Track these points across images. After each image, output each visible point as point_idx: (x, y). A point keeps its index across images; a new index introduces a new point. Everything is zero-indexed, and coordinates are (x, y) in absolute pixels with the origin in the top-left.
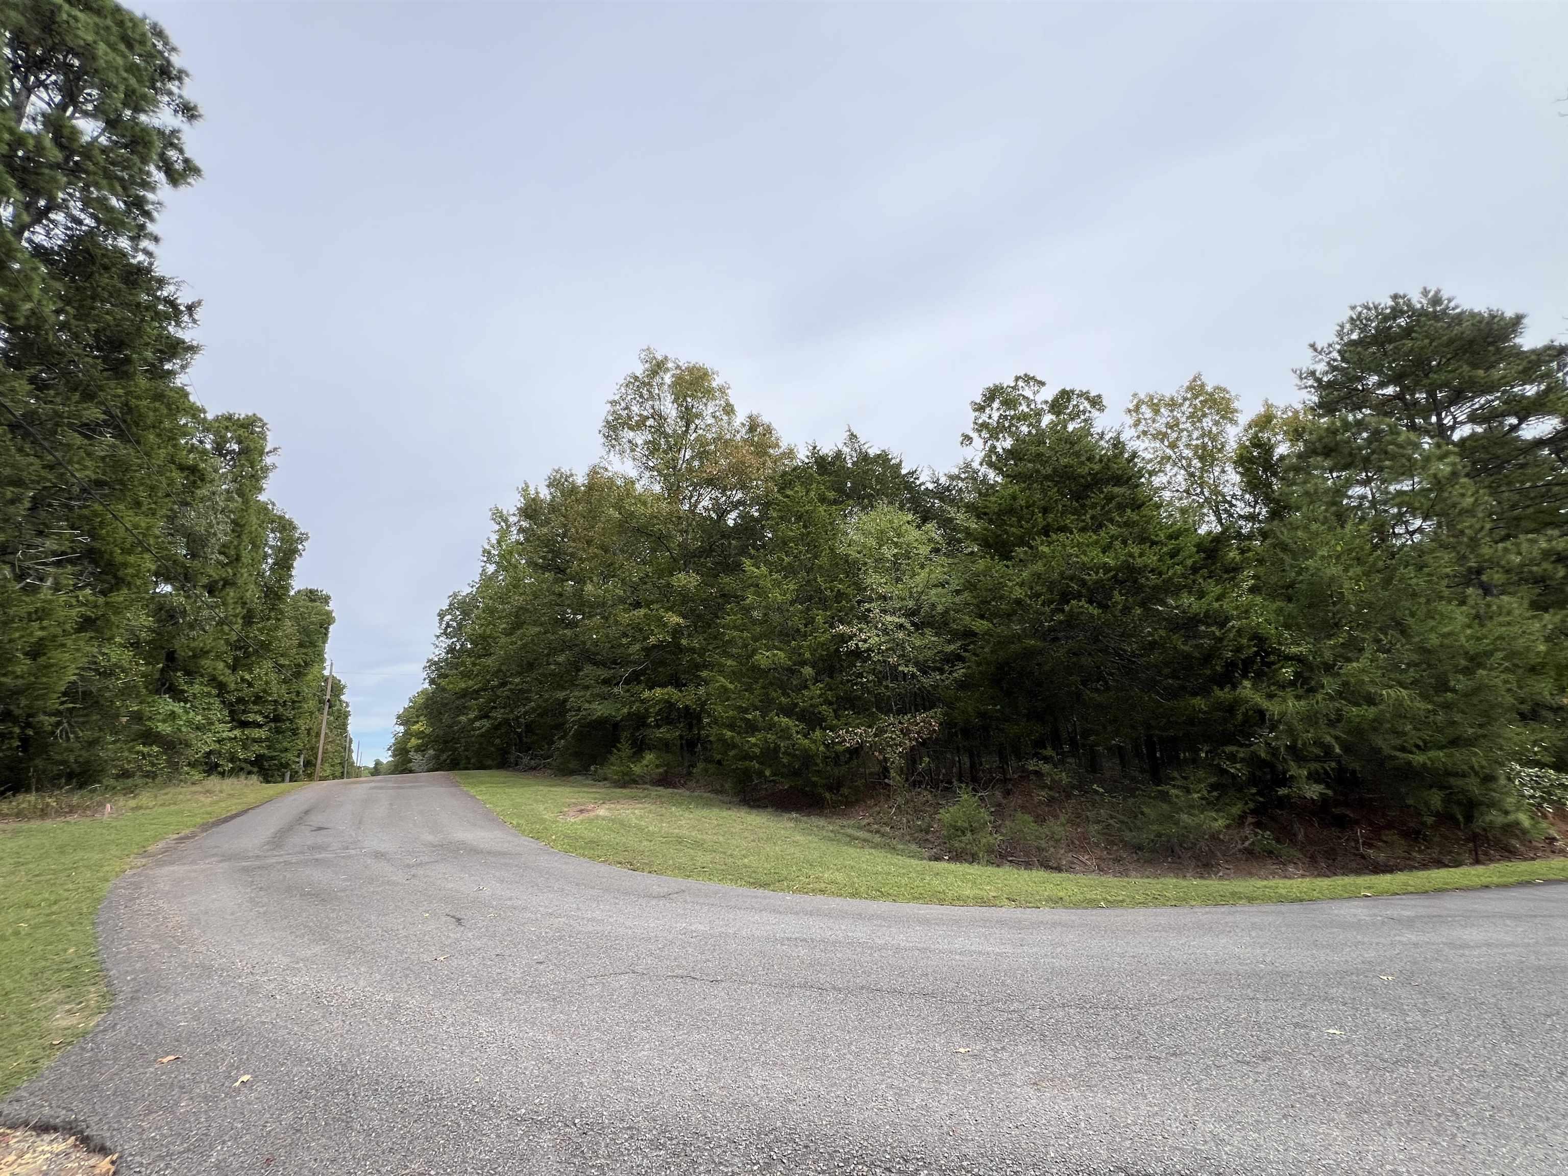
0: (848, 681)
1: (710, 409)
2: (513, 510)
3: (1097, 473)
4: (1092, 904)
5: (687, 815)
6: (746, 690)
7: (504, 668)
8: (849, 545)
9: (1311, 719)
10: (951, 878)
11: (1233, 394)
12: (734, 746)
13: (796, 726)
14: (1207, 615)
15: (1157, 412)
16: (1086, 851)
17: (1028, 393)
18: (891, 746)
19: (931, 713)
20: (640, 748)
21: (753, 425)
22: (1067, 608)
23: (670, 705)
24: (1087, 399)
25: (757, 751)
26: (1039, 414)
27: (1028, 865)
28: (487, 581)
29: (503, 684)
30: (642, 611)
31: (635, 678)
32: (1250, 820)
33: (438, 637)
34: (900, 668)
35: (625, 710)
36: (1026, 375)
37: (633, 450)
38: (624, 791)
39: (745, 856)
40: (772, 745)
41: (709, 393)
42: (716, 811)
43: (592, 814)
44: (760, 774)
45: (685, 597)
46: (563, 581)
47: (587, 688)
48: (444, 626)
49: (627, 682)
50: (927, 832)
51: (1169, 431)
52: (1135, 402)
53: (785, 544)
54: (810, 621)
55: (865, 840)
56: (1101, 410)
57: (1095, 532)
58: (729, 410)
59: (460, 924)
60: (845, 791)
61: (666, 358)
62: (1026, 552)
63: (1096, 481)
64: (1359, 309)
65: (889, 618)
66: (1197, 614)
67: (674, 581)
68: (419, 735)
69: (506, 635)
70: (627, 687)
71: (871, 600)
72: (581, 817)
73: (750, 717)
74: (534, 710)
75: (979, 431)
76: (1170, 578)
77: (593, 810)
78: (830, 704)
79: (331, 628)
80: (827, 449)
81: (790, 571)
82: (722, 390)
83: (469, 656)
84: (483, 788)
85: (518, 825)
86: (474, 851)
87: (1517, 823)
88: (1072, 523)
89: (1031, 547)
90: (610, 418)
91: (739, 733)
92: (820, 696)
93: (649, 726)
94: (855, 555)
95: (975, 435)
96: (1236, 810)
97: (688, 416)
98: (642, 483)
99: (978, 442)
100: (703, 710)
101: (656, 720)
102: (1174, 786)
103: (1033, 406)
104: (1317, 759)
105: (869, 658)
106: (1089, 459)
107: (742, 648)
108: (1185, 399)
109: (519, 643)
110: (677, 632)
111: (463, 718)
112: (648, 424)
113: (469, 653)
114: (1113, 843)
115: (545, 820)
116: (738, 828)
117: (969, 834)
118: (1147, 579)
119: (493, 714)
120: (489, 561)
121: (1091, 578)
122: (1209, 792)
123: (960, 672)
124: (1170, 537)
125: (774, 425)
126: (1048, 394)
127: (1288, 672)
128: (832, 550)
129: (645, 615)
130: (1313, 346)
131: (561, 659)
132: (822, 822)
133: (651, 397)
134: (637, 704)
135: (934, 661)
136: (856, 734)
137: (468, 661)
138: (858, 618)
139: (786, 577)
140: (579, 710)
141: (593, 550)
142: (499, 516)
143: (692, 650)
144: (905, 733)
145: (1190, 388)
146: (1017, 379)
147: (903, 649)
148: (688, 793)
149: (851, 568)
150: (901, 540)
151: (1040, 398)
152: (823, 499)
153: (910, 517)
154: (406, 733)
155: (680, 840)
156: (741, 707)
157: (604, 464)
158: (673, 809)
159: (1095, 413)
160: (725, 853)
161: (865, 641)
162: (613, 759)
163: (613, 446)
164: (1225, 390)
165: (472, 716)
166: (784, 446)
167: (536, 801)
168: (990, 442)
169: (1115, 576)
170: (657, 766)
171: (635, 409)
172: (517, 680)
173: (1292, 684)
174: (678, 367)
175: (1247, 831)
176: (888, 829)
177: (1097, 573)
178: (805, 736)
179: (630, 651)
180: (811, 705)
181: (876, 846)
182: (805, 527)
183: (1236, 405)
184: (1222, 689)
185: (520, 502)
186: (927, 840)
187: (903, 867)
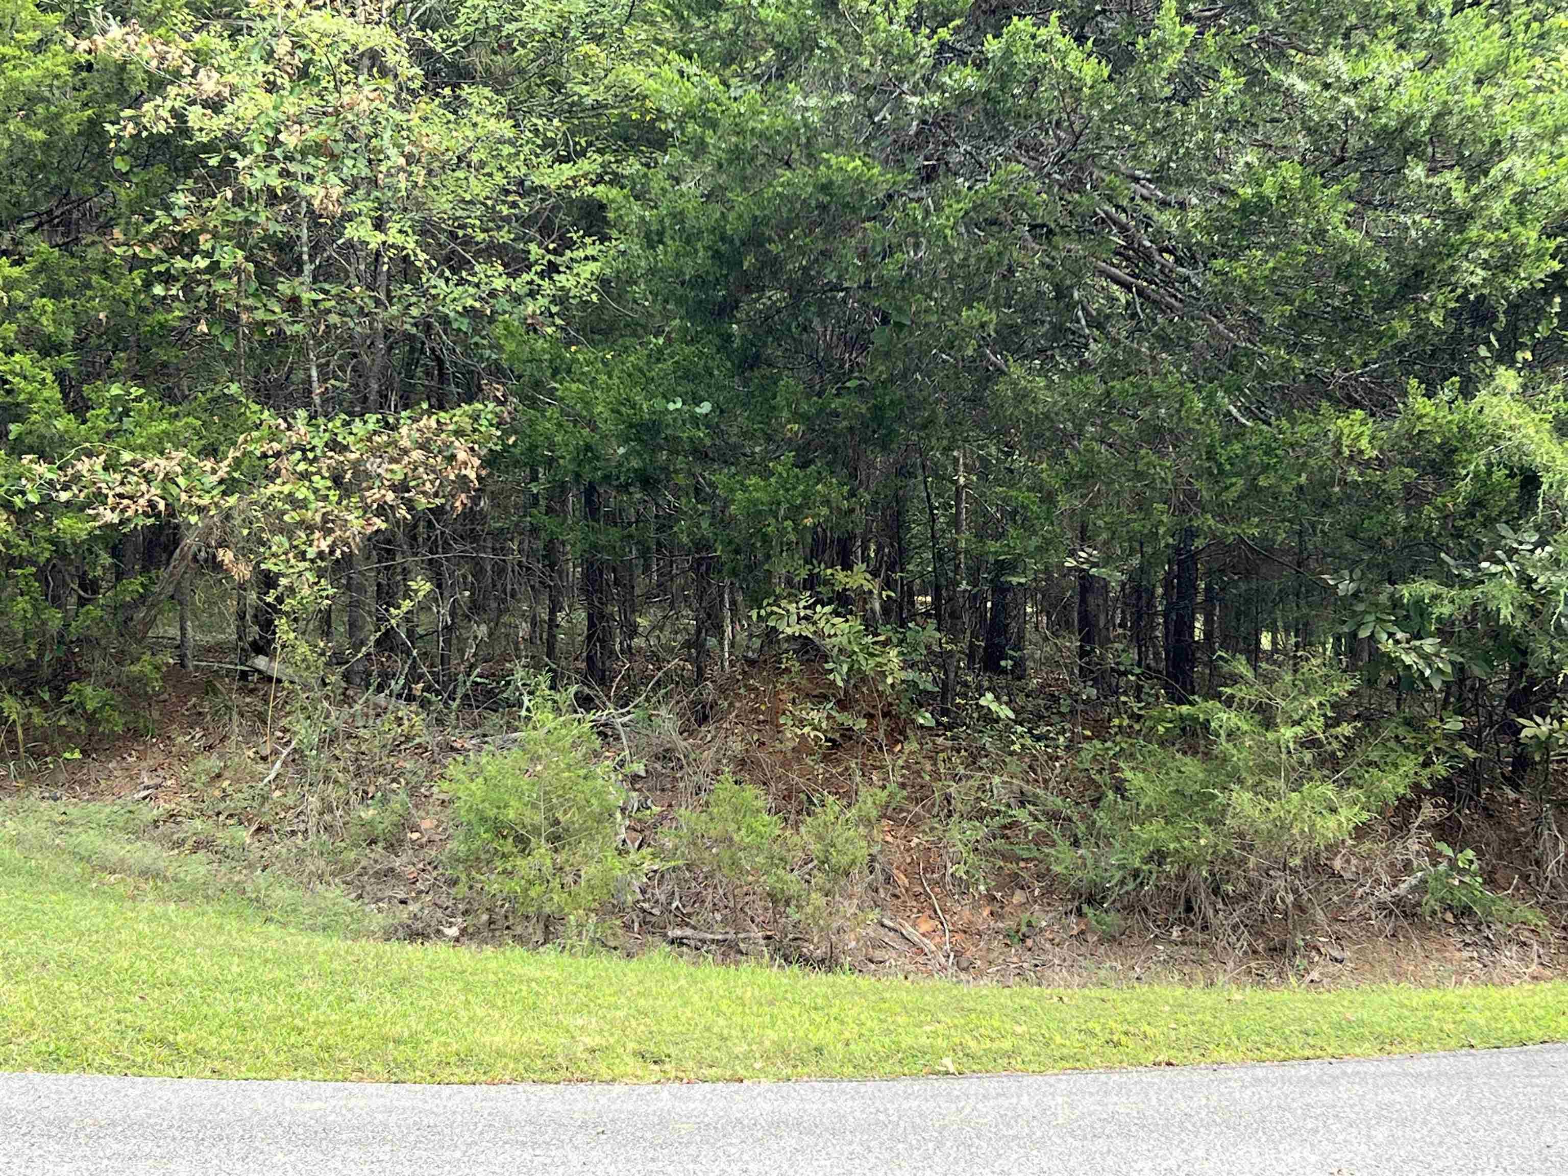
0: (134, 263)
4: (916, 1064)
14: (1439, 126)
16: (926, 908)
18: (288, 531)
19: (460, 416)
27: (730, 951)
32: (1428, 811)
34: (351, 232)
50: (392, 847)
60: (90, 695)
96: (1393, 781)
102: (1229, 702)
105: (227, 175)
114: (1015, 882)
117: (541, 850)
122: (1329, 723)
136: (147, 477)
138: (196, 7)
144: (350, 483)
161: (215, 106)
176: (245, 835)
181: (186, 894)
184: (1431, 392)
186: (390, 871)
187: (278, 963)
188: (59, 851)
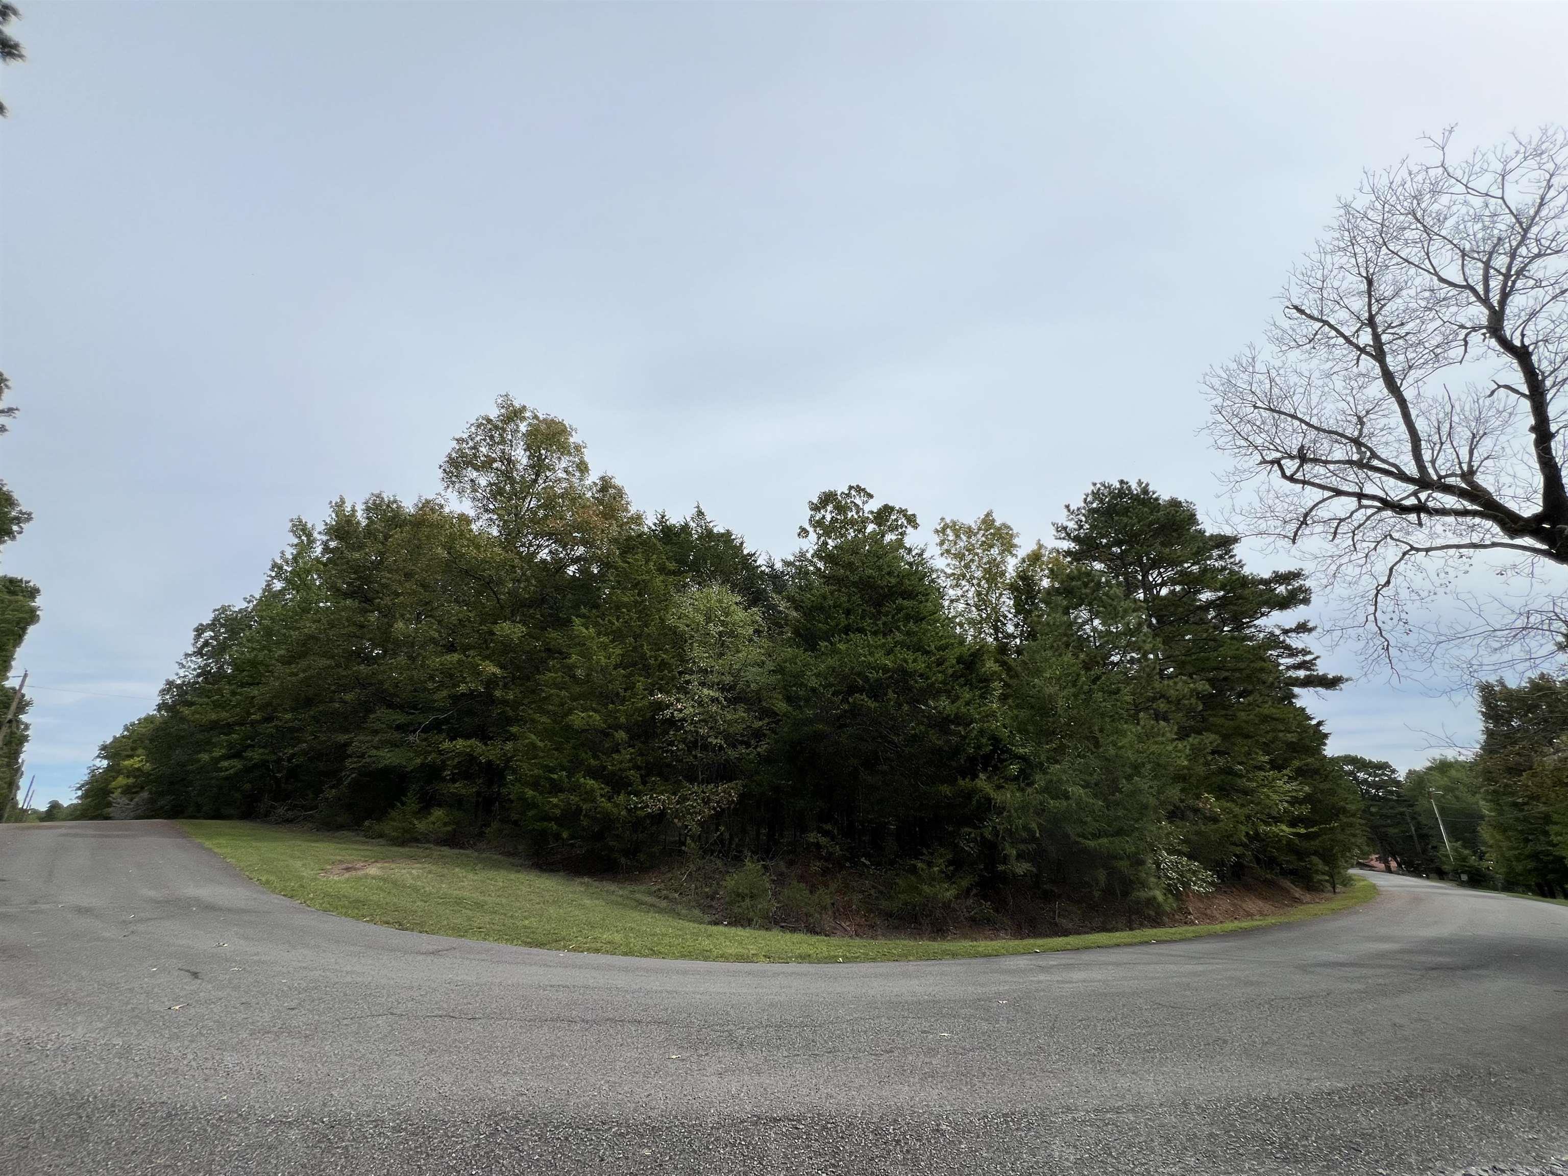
0: (660, 748)
1: (563, 464)
2: (321, 527)
3: (892, 587)
4: (833, 960)
5: (471, 876)
6: (556, 749)
7: (275, 702)
8: (679, 618)
9: (1024, 808)
10: (722, 939)
11: (1015, 532)
12: (534, 805)
13: (602, 789)
14: (957, 716)
15: (958, 536)
16: (848, 919)
17: (858, 501)
18: (691, 814)
19: (732, 784)
20: (428, 803)
21: (606, 485)
22: (851, 700)
23: (471, 759)
24: (905, 516)
25: (558, 812)
26: (865, 521)
27: (794, 930)
28: (269, 598)
29: (268, 719)
30: (456, 657)
31: (436, 726)
32: (974, 891)
33: (187, 655)
34: (709, 740)
35: (419, 761)
36: (858, 486)
37: (474, 490)
38: (401, 850)
39: (526, 918)
40: (574, 807)
41: (564, 449)
42: (503, 873)
43: (360, 873)
44: (557, 837)
45: (506, 647)
46: (367, 611)
47: (376, 732)
48: (199, 644)
49: (426, 730)
50: (713, 899)
51: (967, 553)
52: (942, 525)
53: (618, 608)
54: (630, 687)
55: (652, 905)
56: (916, 527)
57: (885, 635)
58: (583, 468)
59: (197, 977)
60: (642, 857)
61: (524, 407)
62: (826, 646)
63: (892, 593)
64: (1098, 486)
65: (705, 691)
66: (949, 715)
67: (497, 629)
68: (131, 772)
69: (283, 664)
70: (424, 736)
71: (692, 672)
72: (347, 875)
73: (555, 776)
74: (304, 753)
75: (815, 527)
76: (933, 684)
77: (361, 869)
78: (638, 768)
79: (31, 629)
80: (675, 519)
81: (618, 636)
82: (578, 448)
83: (229, 683)
84: (223, 841)
85: (268, 882)
86: (210, 908)
87: (1155, 898)
88: (868, 625)
89: (831, 644)
90: (454, 455)
91: (541, 793)
92: (630, 761)
93: (444, 780)
94: (682, 627)
95: (811, 530)
96: (965, 883)
97: (538, 466)
98: (479, 523)
99: (813, 537)
100: (507, 767)
101: (453, 774)
102: (922, 860)
103: (861, 514)
104: (1024, 841)
105: (682, 727)
106: (889, 574)
107: (559, 706)
108: (980, 529)
109: (302, 675)
110: (491, 682)
111: (205, 757)
112: (495, 465)
113: (230, 679)
114: (871, 911)
115: (302, 878)
116: (525, 889)
117: (748, 900)
118: (916, 682)
119: (248, 754)
120: (278, 576)
121: (873, 675)
122: (946, 867)
123: (763, 748)
124: (940, 648)
125: (626, 490)
126: (873, 506)
127: (1014, 769)
128: (662, 620)
129: (459, 661)
130: (1067, 507)
131: (348, 697)
132: (613, 887)
133: (503, 441)
134: (433, 755)
135: (742, 735)
136: (659, 800)
137: (227, 689)
138: (678, 688)
139: (613, 641)
140: (362, 756)
141: (410, 586)
142: (301, 529)
143: (505, 702)
144: (706, 802)
145: (984, 521)
146: (851, 488)
147: (716, 721)
148: (476, 854)
149: (678, 640)
150: (728, 619)
151: (867, 508)
152: (662, 570)
153: (739, 599)
154: (109, 769)
155: (459, 901)
156: (547, 766)
157: (441, 501)
158: (457, 870)
159: (910, 530)
160: (505, 915)
161: (680, 711)
162: (393, 814)
163: (453, 483)
164: (1009, 528)
165: (217, 753)
166: (633, 510)
167: (292, 857)
168: (823, 538)
169: (891, 677)
170: (445, 824)
171: (484, 450)
172: (288, 716)
173: (1016, 778)
174: (536, 417)
175: (970, 902)
176: (676, 895)
177: (877, 673)
178: (610, 799)
179: (436, 697)
180: (620, 770)
181: (661, 911)
182: (640, 594)
183: (1016, 541)
184: (964, 779)
185: (328, 517)
186: (711, 906)
187: (680, 930)
188: (631, 899)
